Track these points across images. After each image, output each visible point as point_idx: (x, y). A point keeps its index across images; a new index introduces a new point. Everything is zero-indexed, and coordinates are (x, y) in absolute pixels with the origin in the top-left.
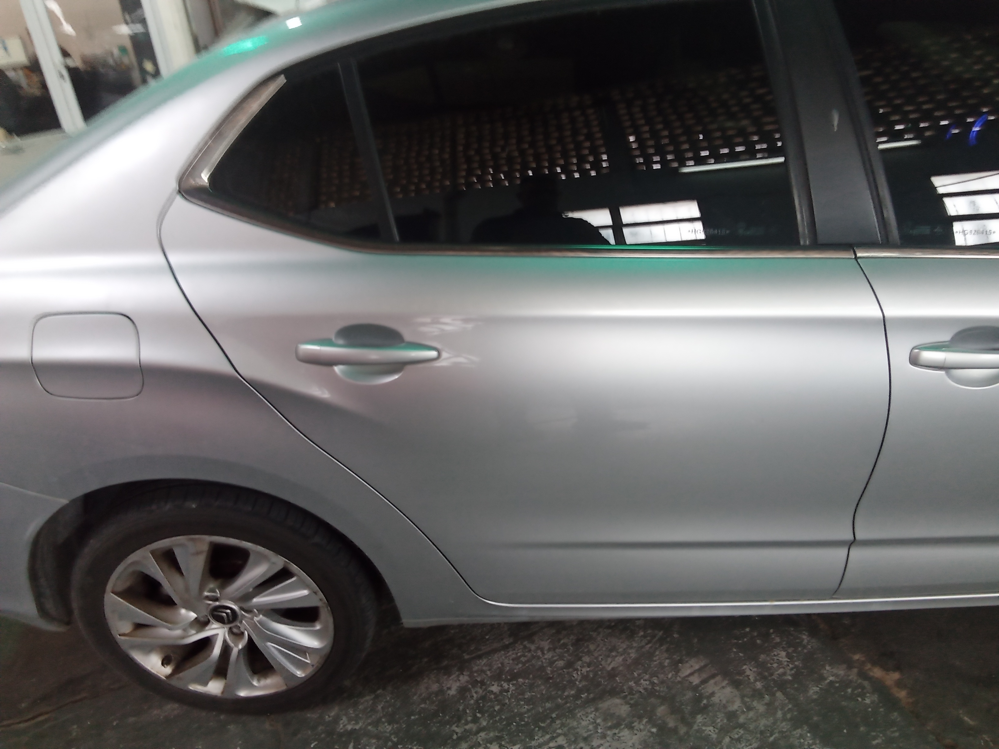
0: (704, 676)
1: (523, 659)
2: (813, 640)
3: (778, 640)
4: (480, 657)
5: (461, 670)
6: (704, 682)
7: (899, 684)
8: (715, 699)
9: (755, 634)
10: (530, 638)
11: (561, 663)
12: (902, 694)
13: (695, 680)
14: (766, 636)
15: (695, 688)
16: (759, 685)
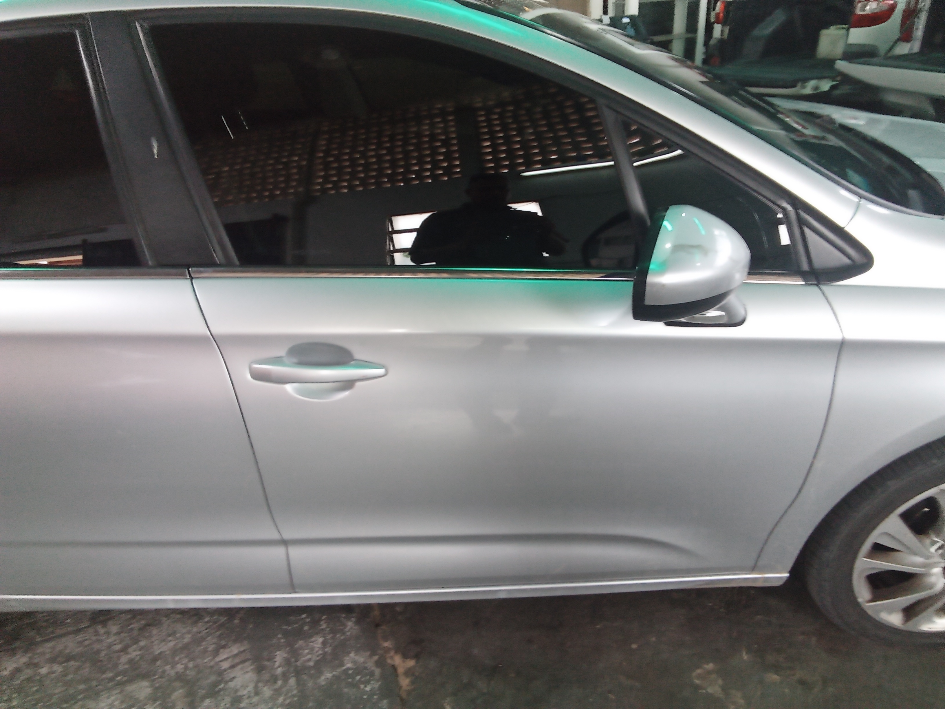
0: (237, 660)
1: (87, 643)
2: (356, 627)
3: (324, 626)
4: (48, 640)
5: (26, 652)
6: (233, 667)
7: (408, 673)
8: (232, 684)
9: (308, 620)
10: (104, 623)
11: (118, 647)
12: (405, 682)
13: (225, 665)
14: (315, 623)
15: (221, 673)
16: (279, 671)
